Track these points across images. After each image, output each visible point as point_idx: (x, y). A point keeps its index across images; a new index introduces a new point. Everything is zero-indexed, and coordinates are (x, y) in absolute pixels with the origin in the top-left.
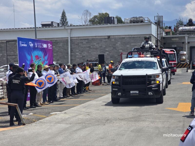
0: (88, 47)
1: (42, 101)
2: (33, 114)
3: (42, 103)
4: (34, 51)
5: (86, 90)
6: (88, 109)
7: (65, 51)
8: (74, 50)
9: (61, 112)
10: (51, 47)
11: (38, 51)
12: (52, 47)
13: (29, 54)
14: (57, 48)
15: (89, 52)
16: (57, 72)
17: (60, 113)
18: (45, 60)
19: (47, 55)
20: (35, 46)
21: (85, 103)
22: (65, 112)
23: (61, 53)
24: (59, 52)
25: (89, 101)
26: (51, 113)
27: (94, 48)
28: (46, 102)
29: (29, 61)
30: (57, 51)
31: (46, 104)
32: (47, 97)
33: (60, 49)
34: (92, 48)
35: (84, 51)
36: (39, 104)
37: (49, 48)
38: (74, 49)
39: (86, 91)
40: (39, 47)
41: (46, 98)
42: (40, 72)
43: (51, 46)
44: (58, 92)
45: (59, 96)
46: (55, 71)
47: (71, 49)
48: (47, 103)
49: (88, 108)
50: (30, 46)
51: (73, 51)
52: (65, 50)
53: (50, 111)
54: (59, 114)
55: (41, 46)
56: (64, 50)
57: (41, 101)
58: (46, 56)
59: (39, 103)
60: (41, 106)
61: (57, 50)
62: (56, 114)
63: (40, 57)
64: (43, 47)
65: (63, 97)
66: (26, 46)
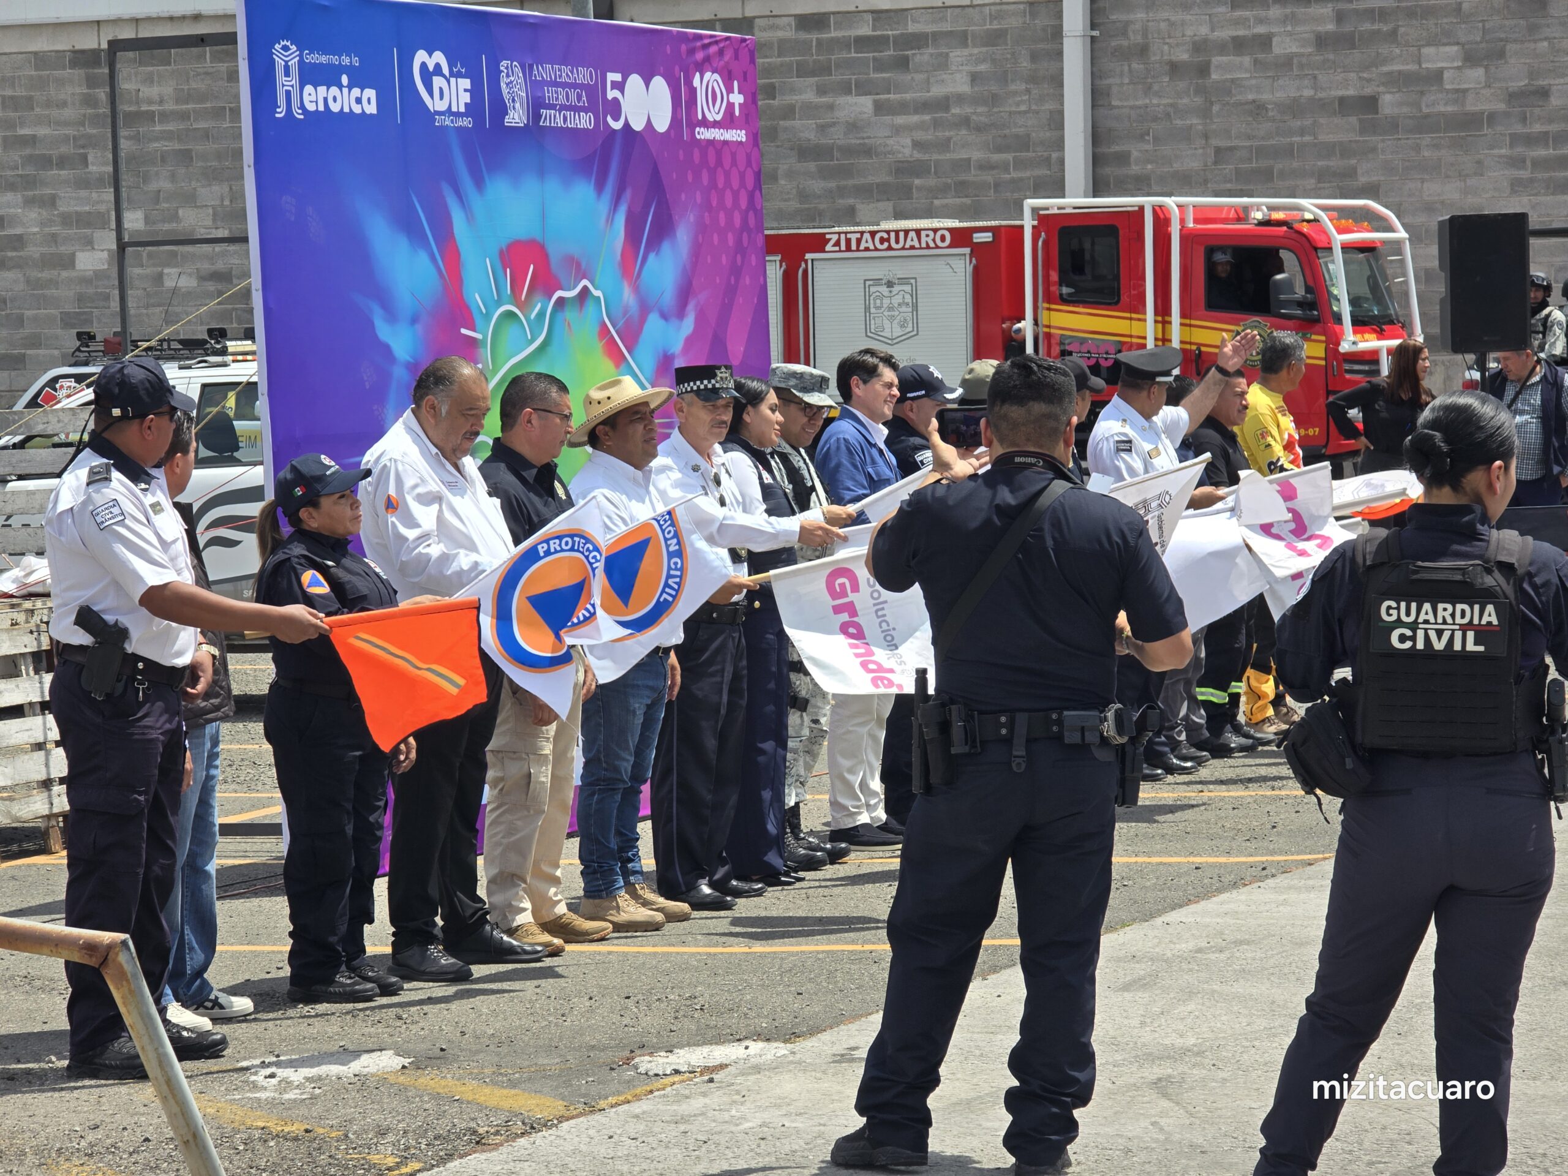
0: (1344, 105)
1: (578, 886)
2: (399, 1062)
3: (561, 909)
4: (479, 183)
5: (1238, 729)
6: (1182, 1009)
7: (1019, 164)
8: (1136, 150)
9: (790, 1036)
10: (729, 121)
11: (542, 173)
12: (748, 117)
13: (408, 226)
14: (900, 120)
15: (1352, 173)
16: (794, 474)
17: (779, 1049)
18: (645, 310)
19: (683, 236)
20: (500, 109)
21: (1173, 916)
22: (839, 1049)
23: (961, 188)
24: (931, 181)
25: (1238, 883)
26: (645, 1063)
27: (1425, 124)
28: (623, 898)
29: (414, 320)
30: (907, 169)
31: (618, 927)
32: (645, 830)
33: (945, 145)
34: (1393, 125)
35: (1278, 166)
36: (525, 918)
37: (704, 134)
38: (1142, 137)
39: (1235, 741)
40: (552, 118)
41: (630, 841)
42: (530, 475)
43: (737, 98)
44: (811, 753)
45: (835, 804)
46: (760, 458)
47: (1097, 136)
48: (641, 914)
49: (1190, 993)
50: (431, 116)
51: (1135, 169)
52: (1009, 157)
53: (651, 1021)
54: (757, 1069)
55: (591, 108)
56: (996, 157)
57: (556, 881)
58: (666, 246)
59: (527, 904)
60: (556, 953)
61: (903, 148)
62: (710, 1071)
63: (579, 269)
64: (617, 125)
65: (884, 828)
66: (372, 109)
